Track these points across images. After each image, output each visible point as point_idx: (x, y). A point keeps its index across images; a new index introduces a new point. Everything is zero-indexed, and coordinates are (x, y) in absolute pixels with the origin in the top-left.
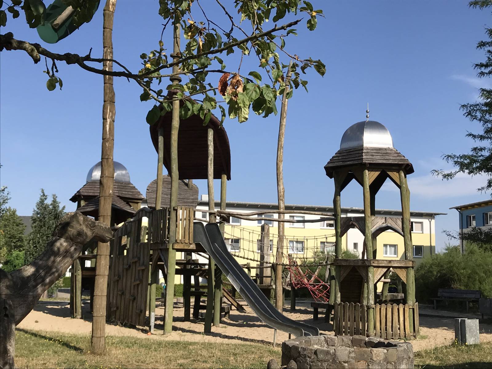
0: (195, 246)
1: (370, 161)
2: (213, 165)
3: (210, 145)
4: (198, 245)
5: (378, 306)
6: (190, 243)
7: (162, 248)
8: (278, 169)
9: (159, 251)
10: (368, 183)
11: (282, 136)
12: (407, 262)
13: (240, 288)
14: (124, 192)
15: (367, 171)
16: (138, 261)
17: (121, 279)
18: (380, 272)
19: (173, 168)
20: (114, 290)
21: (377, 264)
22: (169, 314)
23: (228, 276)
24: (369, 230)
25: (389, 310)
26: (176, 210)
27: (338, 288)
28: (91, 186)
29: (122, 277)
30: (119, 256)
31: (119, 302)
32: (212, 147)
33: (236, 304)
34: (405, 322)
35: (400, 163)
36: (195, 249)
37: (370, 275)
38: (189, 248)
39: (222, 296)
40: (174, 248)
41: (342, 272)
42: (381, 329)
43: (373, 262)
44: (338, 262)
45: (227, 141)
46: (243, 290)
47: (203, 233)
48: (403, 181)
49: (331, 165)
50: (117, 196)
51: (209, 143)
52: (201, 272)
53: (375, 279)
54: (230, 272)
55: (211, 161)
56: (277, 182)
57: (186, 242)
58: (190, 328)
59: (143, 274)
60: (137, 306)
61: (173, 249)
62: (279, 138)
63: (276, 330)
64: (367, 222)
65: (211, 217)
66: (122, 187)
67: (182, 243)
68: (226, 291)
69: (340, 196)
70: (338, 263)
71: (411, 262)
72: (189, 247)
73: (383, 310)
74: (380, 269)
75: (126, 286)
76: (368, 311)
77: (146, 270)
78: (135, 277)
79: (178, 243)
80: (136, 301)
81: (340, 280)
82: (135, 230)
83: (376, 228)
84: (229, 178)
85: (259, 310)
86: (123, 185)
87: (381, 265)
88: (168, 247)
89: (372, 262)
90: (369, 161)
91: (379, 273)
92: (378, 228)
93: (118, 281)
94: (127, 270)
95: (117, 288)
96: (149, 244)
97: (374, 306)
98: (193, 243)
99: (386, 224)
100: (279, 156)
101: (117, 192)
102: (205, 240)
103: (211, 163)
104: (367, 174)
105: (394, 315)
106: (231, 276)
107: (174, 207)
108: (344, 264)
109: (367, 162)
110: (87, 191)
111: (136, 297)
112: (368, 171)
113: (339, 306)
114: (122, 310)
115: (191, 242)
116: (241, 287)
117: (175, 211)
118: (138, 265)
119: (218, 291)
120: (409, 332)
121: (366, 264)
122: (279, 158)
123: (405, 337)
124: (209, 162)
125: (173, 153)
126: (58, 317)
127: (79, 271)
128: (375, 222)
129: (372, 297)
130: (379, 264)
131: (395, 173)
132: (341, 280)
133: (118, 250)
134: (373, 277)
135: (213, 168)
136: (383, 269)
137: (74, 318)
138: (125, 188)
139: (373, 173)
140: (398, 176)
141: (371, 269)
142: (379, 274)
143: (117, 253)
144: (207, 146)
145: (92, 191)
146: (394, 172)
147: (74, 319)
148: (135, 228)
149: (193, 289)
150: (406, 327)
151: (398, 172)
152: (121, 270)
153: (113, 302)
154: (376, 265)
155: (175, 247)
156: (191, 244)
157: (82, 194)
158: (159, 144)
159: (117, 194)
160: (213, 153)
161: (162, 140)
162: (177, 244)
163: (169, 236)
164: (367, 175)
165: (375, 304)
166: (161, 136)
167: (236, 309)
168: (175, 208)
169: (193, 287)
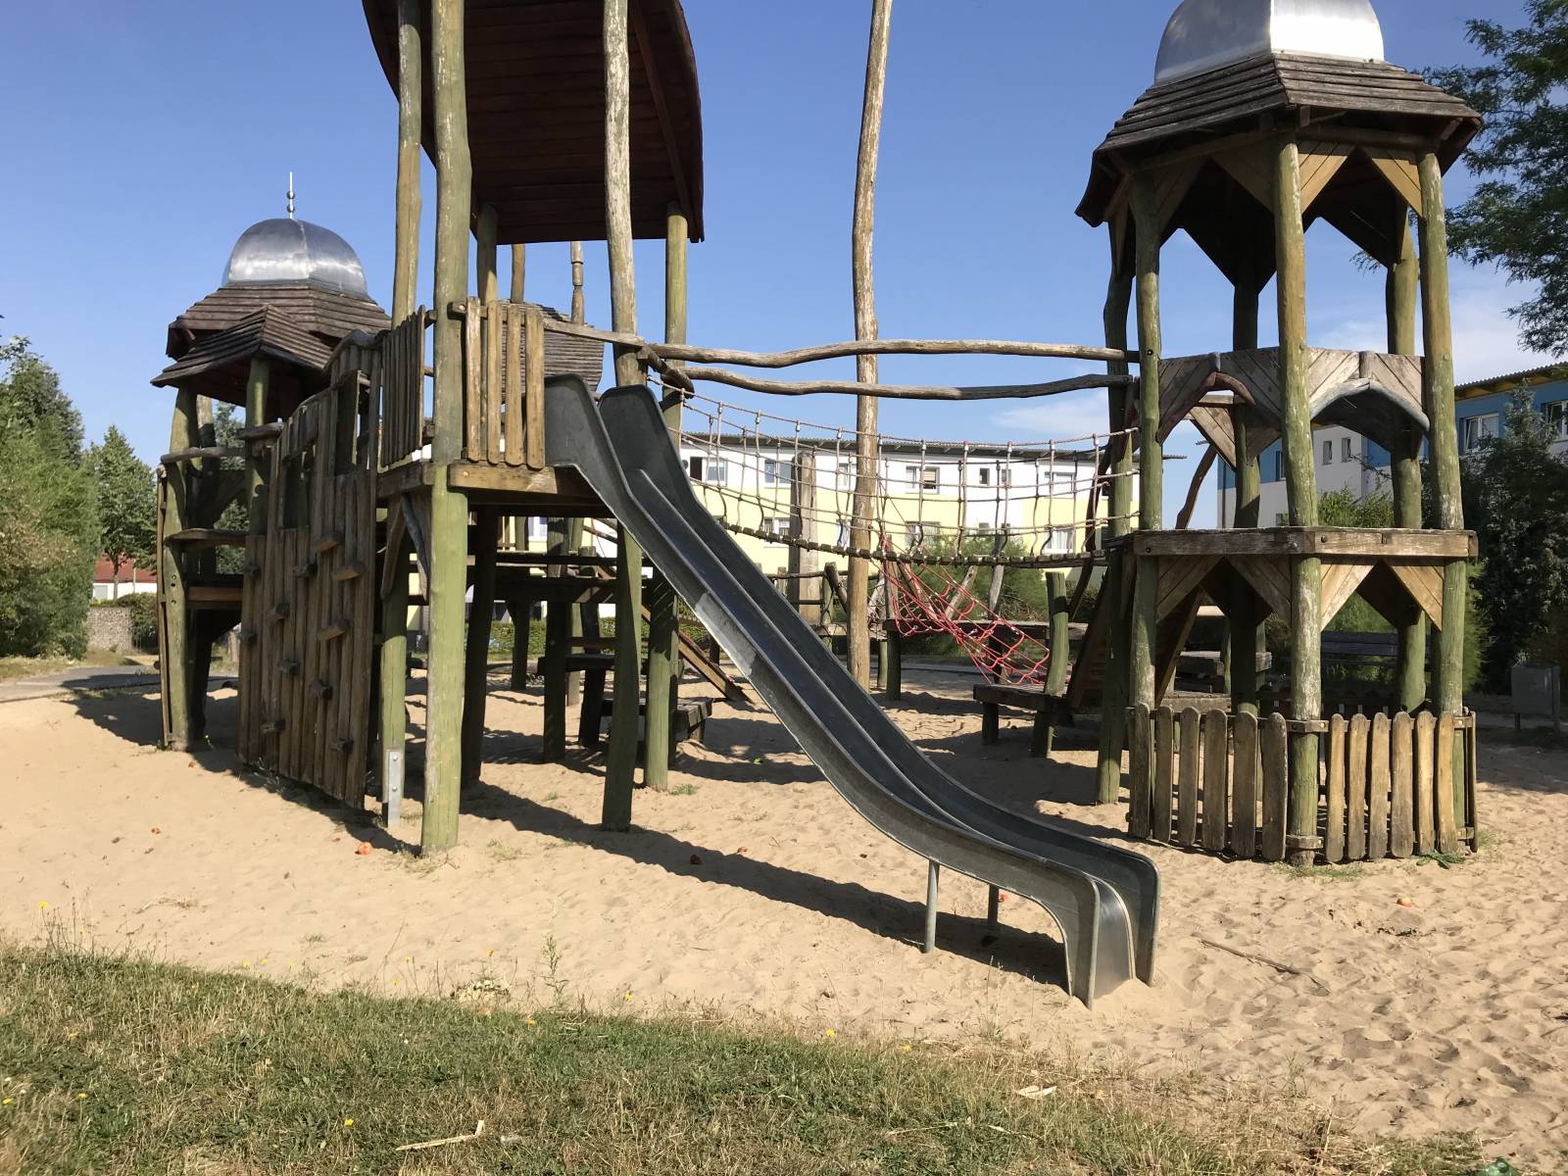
0: (554, 482)
1: (1319, 99)
2: (626, 139)
3: (616, 54)
4: (566, 475)
5: (1340, 725)
6: (529, 468)
7: (408, 487)
8: (858, 256)
9: (402, 503)
10: (1297, 203)
11: (872, 147)
12: (1450, 540)
13: (752, 659)
14: (338, 323)
15: (1294, 150)
16: (339, 550)
17: (291, 617)
18: (1345, 584)
19: (443, 127)
20: (270, 656)
21: (1339, 546)
22: (439, 770)
23: (697, 606)
24: (1303, 402)
25: (1381, 738)
26: (462, 318)
27: (1147, 648)
28: (223, 302)
29: (292, 611)
30: (282, 532)
31: (286, 701)
32: (623, 66)
33: (724, 684)
34: (1440, 785)
35: (1439, 113)
36: (554, 490)
37: (1307, 594)
38: (529, 488)
39: (677, 673)
40: (452, 484)
41: (1165, 585)
42: (1346, 820)
43: (1323, 541)
44: (1151, 542)
45: (689, 53)
46: (770, 670)
47: (586, 423)
48: (1436, 197)
49: (1123, 141)
50: (314, 333)
51: (610, 48)
52: (596, 590)
53: (1324, 610)
54: (704, 590)
55: (619, 121)
56: (855, 301)
57: (512, 463)
58: (555, 798)
59: (353, 595)
60: (337, 725)
61: (452, 489)
62: (859, 153)
63: (937, 866)
64: (1297, 368)
65: (625, 363)
66: (333, 306)
67: (493, 465)
68: (694, 645)
69: (1157, 272)
70: (1149, 549)
71: (1466, 539)
72: (528, 482)
73: (1359, 739)
74: (1345, 568)
75: (305, 643)
76: (1297, 745)
77: (362, 583)
78: (330, 610)
79: (473, 462)
80: (332, 704)
81: (1156, 617)
82: (328, 429)
83: (1325, 396)
84: (696, 234)
85: (847, 764)
86: (336, 299)
87: (1351, 552)
88: (426, 482)
89: (1318, 539)
90: (1311, 98)
91: (1338, 586)
92: (1332, 398)
93: (282, 621)
94: (307, 581)
95: (282, 649)
96: (373, 476)
97: (1321, 726)
98: (546, 469)
99: (1364, 381)
100: (860, 213)
101: (313, 318)
102: (593, 452)
103: (619, 134)
104: (1296, 162)
105: (1397, 760)
106: (711, 607)
107: (450, 305)
108: (1179, 552)
109: (1305, 101)
110: (209, 316)
111: (335, 688)
112: (1300, 152)
113: (1152, 722)
114: (296, 735)
115: (533, 463)
116: (758, 657)
117: (459, 323)
118: (337, 562)
119: (662, 657)
120: (1454, 828)
121: (1292, 547)
122: (860, 219)
123: (1437, 846)
124: (611, 128)
125: (441, 60)
126: (127, 741)
127: (174, 589)
128: (1321, 371)
129: (1313, 686)
130: (1346, 546)
131: (1404, 164)
132: (1162, 615)
133: (281, 508)
134: (1319, 601)
135: (626, 154)
136: (1357, 568)
137: (164, 748)
138: (344, 309)
139: (1316, 160)
140: (1415, 177)
141: (1315, 570)
142: (1341, 591)
143: (281, 518)
144: (600, 60)
145: (225, 316)
146: (1399, 162)
147: (166, 753)
148: (328, 422)
149: (577, 650)
150: (1442, 807)
151: (1418, 160)
152: (289, 582)
153: (270, 702)
154: (1335, 551)
155: (461, 482)
156: (537, 470)
157: (189, 324)
158: (403, 58)
159: (312, 327)
160: (626, 88)
161: (411, 41)
162: (470, 467)
163: (429, 434)
164: (1293, 168)
165: (1326, 714)
166: (409, 23)
167: (723, 696)
168: (454, 309)
169: (578, 641)
